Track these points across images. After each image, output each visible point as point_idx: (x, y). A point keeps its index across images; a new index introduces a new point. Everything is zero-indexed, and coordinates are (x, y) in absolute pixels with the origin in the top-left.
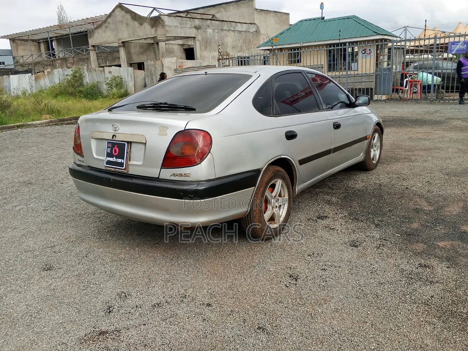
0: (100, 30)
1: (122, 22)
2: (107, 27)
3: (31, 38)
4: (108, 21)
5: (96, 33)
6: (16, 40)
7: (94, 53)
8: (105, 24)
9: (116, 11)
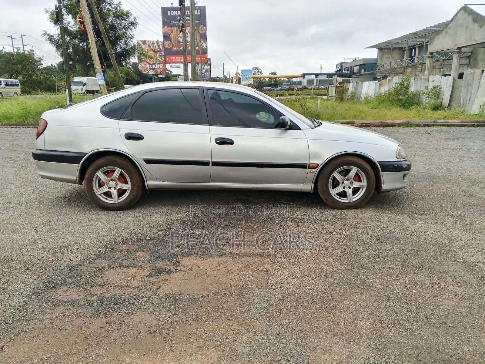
0: (440, 36)
1: (462, 25)
2: (447, 32)
3: (395, 46)
4: (449, 26)
5: (436, 39)
6: (383, 49)
7: (430, 60)
8: (446, 29)
9: (459, 14)
